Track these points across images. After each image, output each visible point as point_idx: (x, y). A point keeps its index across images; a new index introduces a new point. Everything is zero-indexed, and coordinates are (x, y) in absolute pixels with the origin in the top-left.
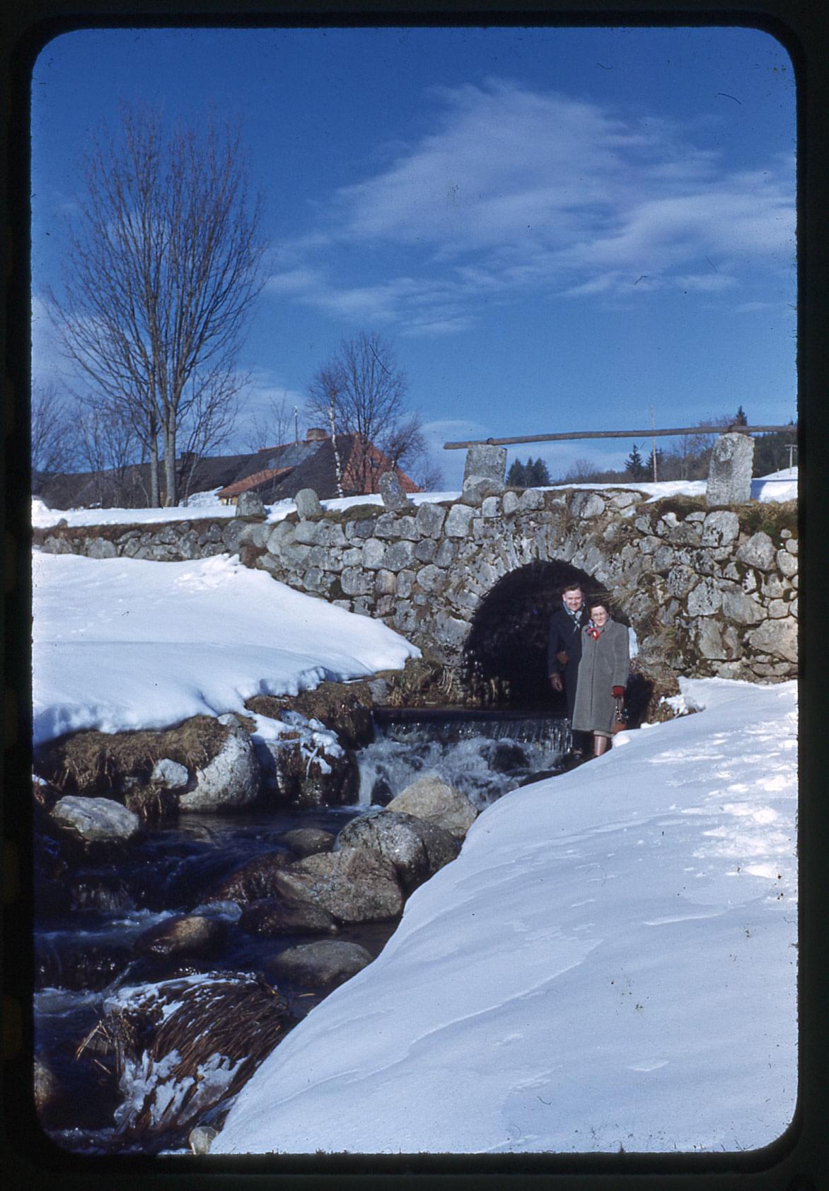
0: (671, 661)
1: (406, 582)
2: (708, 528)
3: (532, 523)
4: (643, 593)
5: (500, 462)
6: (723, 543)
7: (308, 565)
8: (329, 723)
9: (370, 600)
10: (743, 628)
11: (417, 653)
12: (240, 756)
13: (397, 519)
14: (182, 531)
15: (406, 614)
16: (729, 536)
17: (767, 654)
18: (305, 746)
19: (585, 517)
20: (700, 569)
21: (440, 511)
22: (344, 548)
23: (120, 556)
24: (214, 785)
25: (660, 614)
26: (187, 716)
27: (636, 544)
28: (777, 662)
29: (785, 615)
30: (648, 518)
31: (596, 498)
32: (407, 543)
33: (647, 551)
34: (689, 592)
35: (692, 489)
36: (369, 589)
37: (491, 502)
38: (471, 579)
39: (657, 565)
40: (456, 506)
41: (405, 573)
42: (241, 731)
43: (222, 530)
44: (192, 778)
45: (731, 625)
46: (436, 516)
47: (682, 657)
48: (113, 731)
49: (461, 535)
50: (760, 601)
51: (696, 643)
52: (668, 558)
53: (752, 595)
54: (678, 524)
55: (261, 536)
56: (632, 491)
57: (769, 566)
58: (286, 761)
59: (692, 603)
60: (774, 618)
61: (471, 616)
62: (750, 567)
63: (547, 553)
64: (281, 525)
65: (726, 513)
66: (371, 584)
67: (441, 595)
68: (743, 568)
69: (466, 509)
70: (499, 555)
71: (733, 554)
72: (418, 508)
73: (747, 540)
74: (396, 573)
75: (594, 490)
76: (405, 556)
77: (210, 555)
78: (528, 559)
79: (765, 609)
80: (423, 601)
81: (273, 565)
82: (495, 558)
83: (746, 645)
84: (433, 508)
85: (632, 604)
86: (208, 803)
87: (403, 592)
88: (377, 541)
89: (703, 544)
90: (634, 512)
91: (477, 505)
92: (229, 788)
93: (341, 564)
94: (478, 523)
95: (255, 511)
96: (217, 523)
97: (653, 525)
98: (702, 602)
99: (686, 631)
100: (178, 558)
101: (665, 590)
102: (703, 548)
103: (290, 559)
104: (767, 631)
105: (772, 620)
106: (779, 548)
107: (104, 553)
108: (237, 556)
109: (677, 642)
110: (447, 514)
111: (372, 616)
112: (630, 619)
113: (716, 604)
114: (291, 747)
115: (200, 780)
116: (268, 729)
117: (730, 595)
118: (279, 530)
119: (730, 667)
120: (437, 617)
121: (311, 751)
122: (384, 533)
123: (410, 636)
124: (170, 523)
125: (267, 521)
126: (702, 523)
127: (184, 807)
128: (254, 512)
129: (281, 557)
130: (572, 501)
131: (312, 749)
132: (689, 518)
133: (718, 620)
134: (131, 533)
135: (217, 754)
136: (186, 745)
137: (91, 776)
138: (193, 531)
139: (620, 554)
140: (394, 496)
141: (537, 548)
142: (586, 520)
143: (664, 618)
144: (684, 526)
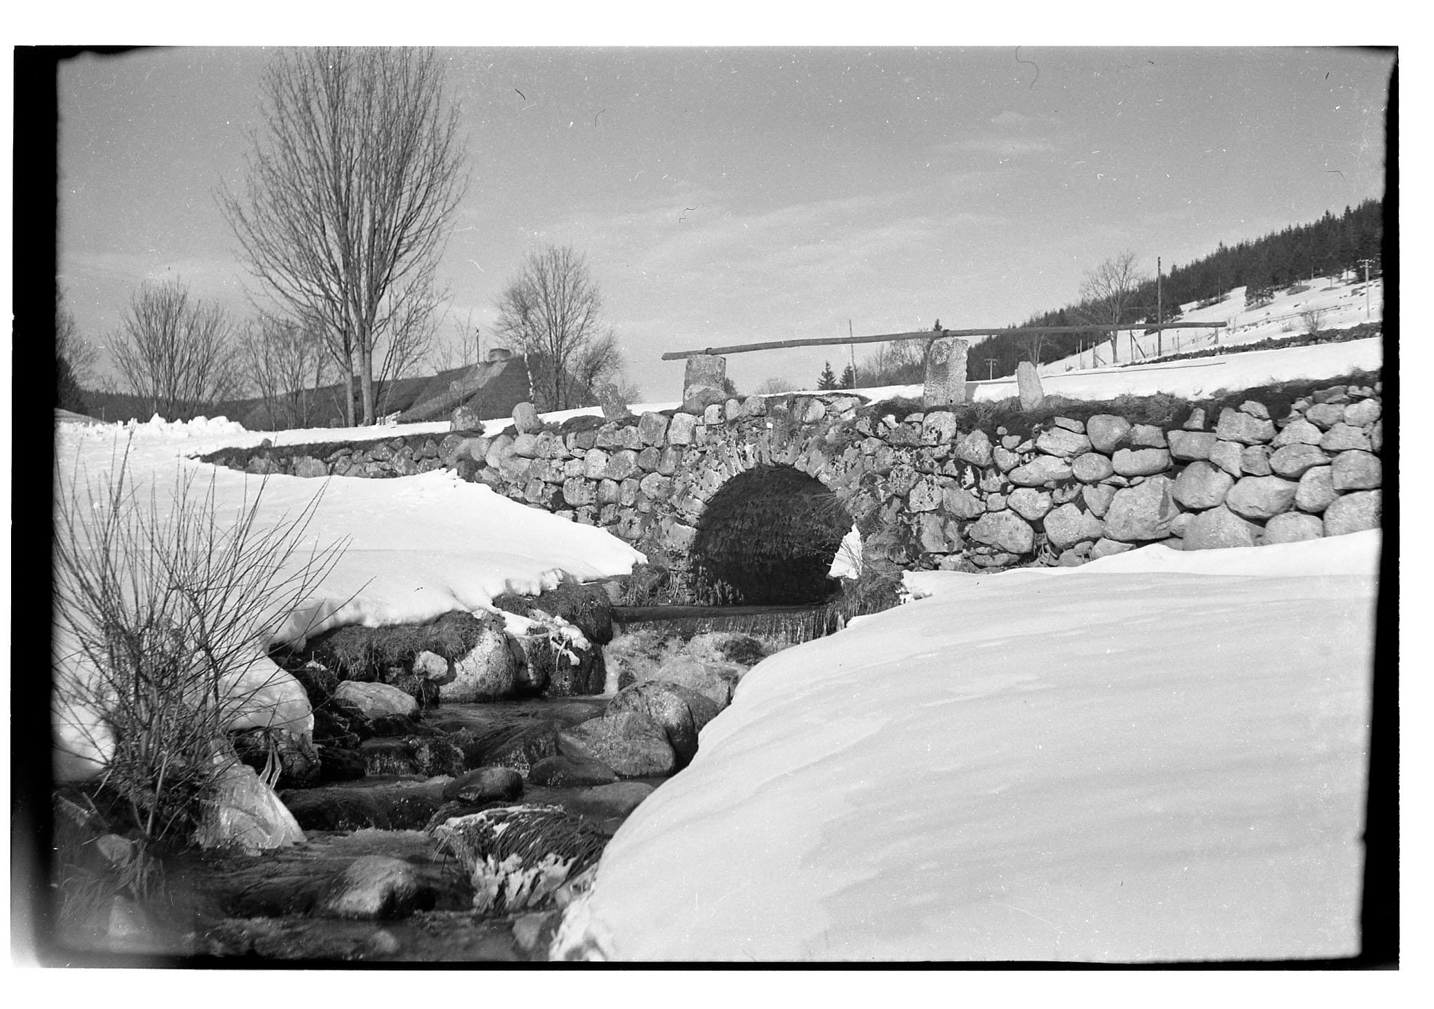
0: (894, 557)
1: (629, 490)
2: (927, 427)
3: (754, 429)
4: (865, 493)
5: (719, 371)
6: (942, 441)
7: (528, 477)
8: (572, 619)
9: (593, 509)
10: (963, 522)
11: (642, 559)
12: (496, 648)
13: (619, 429)
14: (396, 448)
15: (631, 522)
16: (947, 435)
17: (986, 545)
18: (553, 639)
19: (807, 421)
20: (920, 467)
21: (663, 420)
22: (565, 459)
23: (331, 474)
24: (472, 675)
25: (882, 512)
26: (443, 612)
27: (857, 446)
28: (996, 553)
29: (1003, 507)
30: (868, 420)
31: (817, 403)
32: (630, 452)
33: (869, 452)
34: (910, 489)
35: (910, 392)
36: (592, 499)
37: (713, 410)
38: (695, 485)
39: (878, 465)
40: (679, 414)
41: (628, 482)
42: (494, 625)
43: (438, 446)
44: (451, 669)
45: (952, 519)
46: (659, 425)
47: (905, 552)
48: (376, 625)
49: (684, 443)
50: (979, 496)
51: (918, 538)
52: (888, 457)
53: (971, 490)
54: (897, 425)
55: (480, 451)
56: (852, 396)
57: (986, 462)
58: (536, 654)
59: (913, 500)
60: (992, 512)
61: (695, 522)
62: (968, 463)
63: (770, 457)
64: (499, 438)
65: (944, 413)
66: (594, 494)
67: (666, 502)
68: (961, 464)
69: (688, 418)
70: (723, 461)
71: (952, 451)
72: (640, 417)
73: (965, 438)
74: (619, 482)
75: (814, 396)
76: (628, 465)
77: (426, 470)
78: (752, 463)
79: (983, 503)
80: (648, 508)
81: (492, 478)
82: (720, 464)
83: (966, 538)
84: (655, 418)
85: (855, 503)
86: (467, 692)
87: (628, 500)
88: (599, 451)
89: (923, 443)
90: (855, 415)
91: (700, 413)
92: (487, 678)
93: (563, 475)
94: (701, 431)
95: (472, 425)
96: (432, 439)
97: (874, 427)
98: (922, 498)
99: (908, 527)
100: (393, 474)
101: (886, 489)
102: (922, 447)
103: (510, 472)
104: (985, 523)
105: (990, 514)
106: (995, 444)
107: (314, 471)
108: (455, 471)
109: (899, 538)
110: (669, 423)
111: (595, 524)
112: (853, 517)
113: (937, 500)
114: (541, 640)
115: (458, 671)
116: (517, 625)
117: (950, 491)
118: (498, 443)
119: (952, 560)
120: (662, 524)
121: (561, 645)
122: (606, 443)
123: (636, 543)
124: (382, 440)
125: (484, 435)
126: (921, 423)
127: (444, 697)
128: (470, 426)
129: (501, 470)
130: (793, 407)
131: (560, 642)
132: (908, 419)
133: (939, 515)
134: (341, 451)
135: (474, 647)
136: (445, 637)
137: (361, 665)
138: (407, 447)
139: (842, 456)
140: (614, 407)
141: (760, 453)
142: (808, 424)
143: (888, 515)
144: (903, 427)
